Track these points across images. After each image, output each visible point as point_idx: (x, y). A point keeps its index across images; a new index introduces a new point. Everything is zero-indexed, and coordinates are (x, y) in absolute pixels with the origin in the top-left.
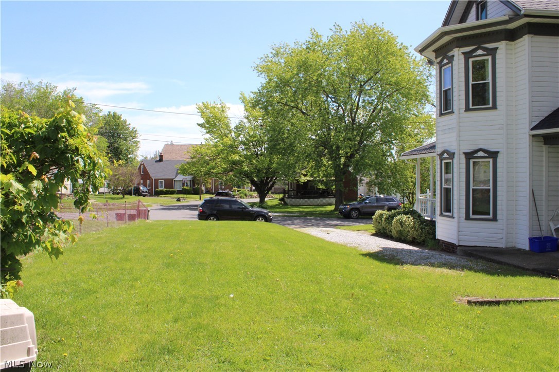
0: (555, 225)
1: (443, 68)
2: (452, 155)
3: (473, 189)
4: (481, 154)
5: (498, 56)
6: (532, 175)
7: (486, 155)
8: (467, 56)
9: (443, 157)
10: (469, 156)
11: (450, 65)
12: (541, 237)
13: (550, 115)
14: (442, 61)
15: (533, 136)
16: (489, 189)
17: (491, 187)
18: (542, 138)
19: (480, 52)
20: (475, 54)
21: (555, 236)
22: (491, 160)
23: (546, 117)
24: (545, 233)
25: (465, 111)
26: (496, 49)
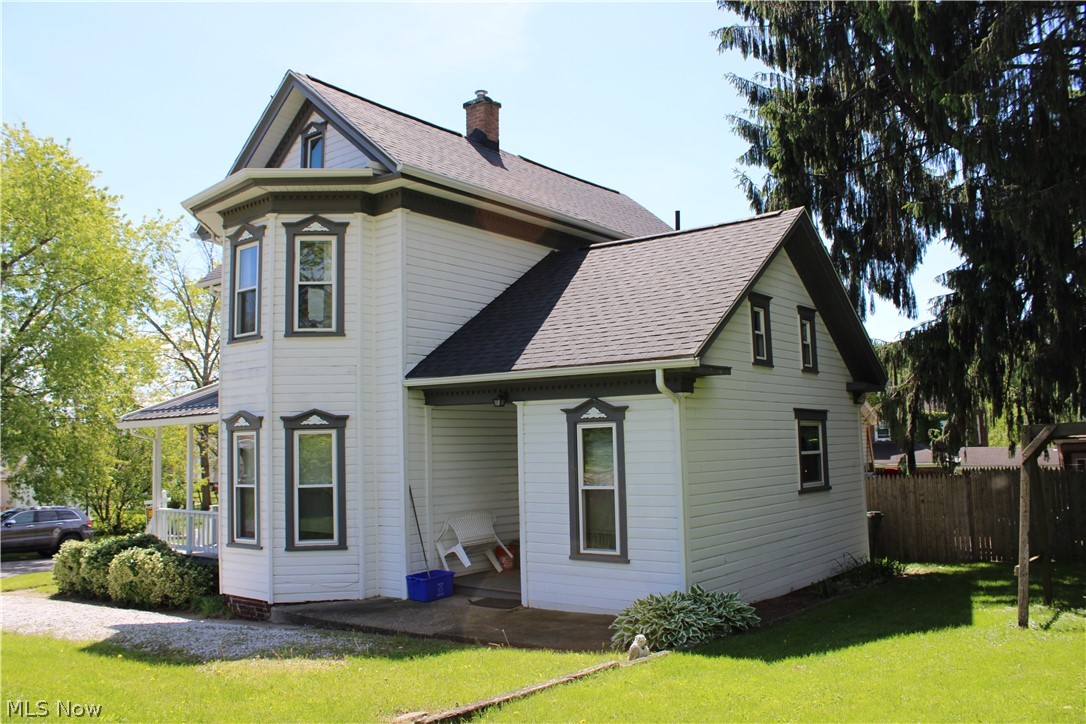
0: (446, 549)
1: (239, 249)
2: (256, 422)
3: (299, 489)
4: (315, 420)
5: (348, 239)
6: (408, 460)
7: (325, 422)
8: (292, 230)
9: (236, 425)
10: (292, 423)
11: (257, 243)
12: (426, 573)
13: (433, 352)
14: (239, 233)
15: (410, 388)
16: (331, 489)
17: (334, 485)
18: (422, 393)
19: (316, 226)
20: (306, 229)
21: (447, 569)
22: (334, 433)
23: (428, 357)
24: (433, 566)
25: (286, 336)
26: (346, 224)
